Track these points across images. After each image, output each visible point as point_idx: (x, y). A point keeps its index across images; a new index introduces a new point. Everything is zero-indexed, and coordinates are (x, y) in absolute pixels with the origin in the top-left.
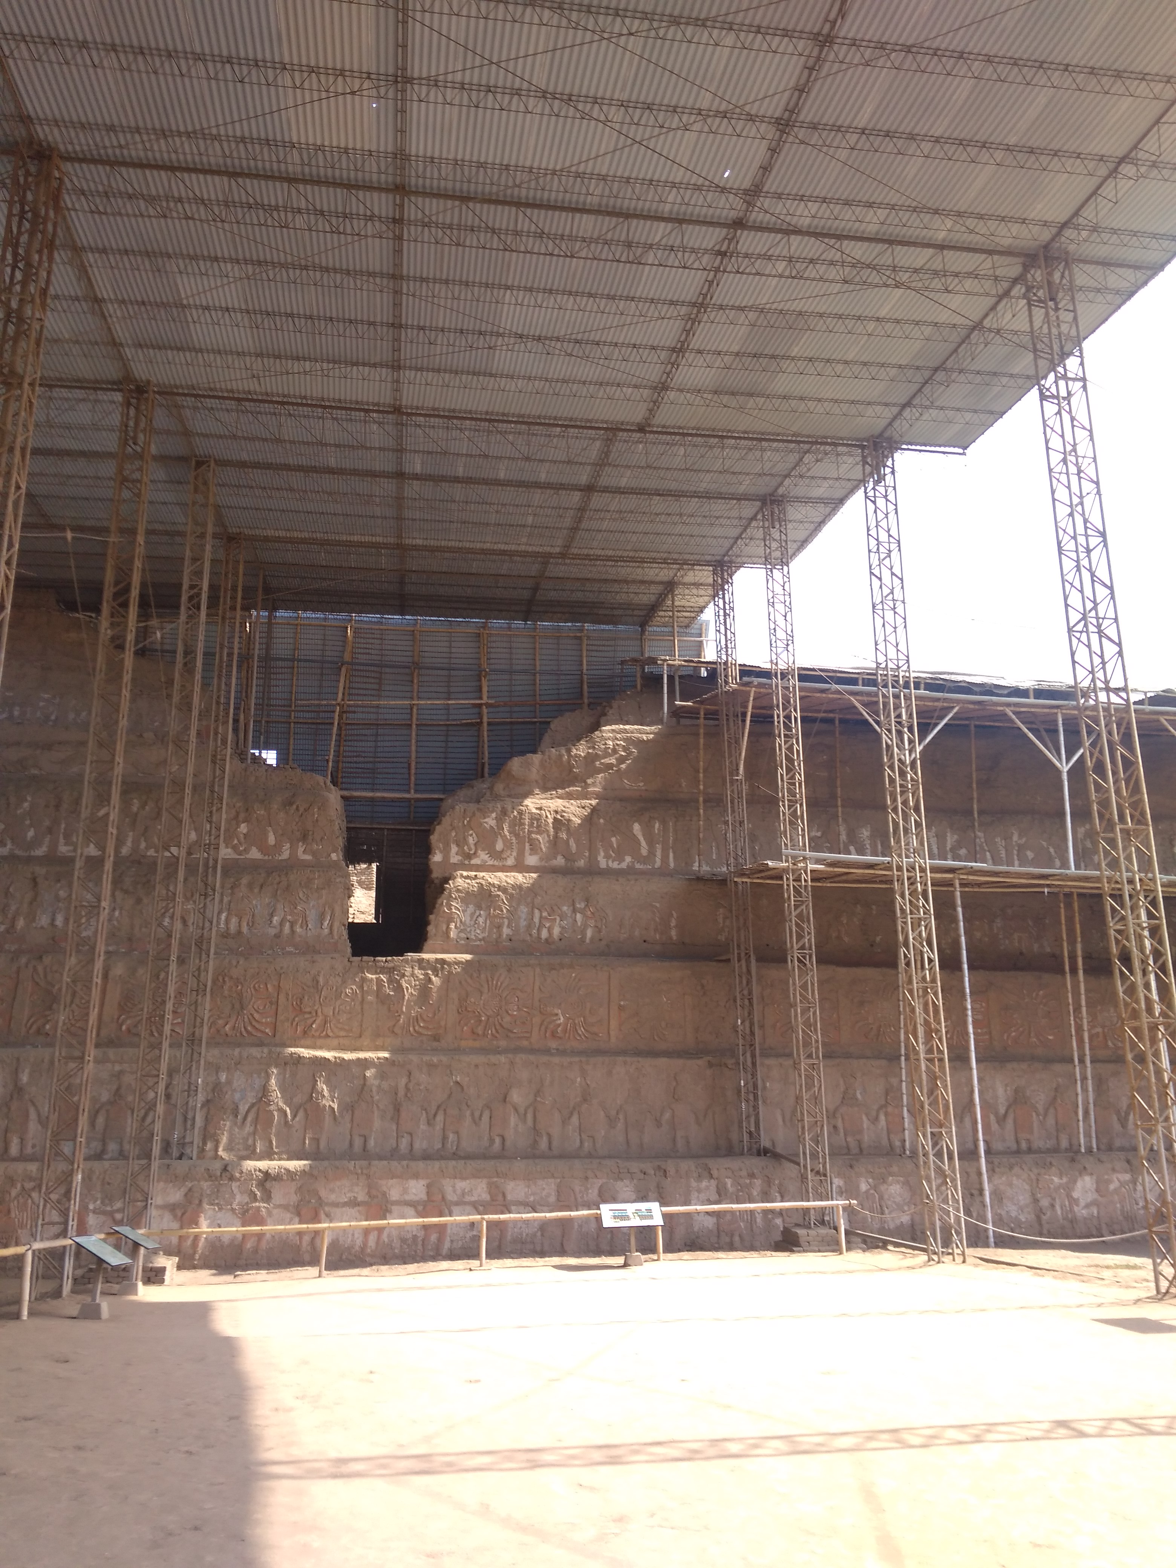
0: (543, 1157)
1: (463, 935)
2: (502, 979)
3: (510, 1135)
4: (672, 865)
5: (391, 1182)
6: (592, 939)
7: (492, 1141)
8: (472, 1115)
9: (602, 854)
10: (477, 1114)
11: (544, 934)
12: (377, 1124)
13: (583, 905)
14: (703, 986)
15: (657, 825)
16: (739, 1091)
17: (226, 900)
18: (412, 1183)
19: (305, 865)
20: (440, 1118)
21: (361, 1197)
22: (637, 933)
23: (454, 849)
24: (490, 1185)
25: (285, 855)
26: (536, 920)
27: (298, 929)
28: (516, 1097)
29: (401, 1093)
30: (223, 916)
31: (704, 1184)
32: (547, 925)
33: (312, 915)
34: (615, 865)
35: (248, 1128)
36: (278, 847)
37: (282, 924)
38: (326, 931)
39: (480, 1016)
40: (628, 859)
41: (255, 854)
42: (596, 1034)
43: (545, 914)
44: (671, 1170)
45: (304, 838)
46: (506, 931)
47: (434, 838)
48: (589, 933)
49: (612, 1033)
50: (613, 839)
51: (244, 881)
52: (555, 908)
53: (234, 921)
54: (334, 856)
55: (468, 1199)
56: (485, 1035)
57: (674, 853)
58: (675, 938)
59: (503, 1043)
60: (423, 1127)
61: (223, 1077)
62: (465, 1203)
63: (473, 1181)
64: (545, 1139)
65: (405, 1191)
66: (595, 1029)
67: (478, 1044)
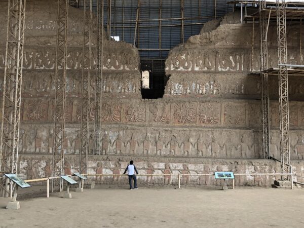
0: (200, 157)
1: (175, 92)
2: (187, 105)
3: (190, 151)
4: (243, 70)
5: (154, 163)
6: (216, 93)
7: (185, 152)
8: (178, 145)
9: (219, 66)
10: (180, 145)
11: (201, 92)
12: (151, 146)
13: (213, 83)
14: (252, 107)
15: (238, 57)
16: (263, 140)
17: (105, 82)
18: (160, 164)
19: (127, 72)
20: (169, 145)
21: (146, 167)
22: (230, 91)
23: (172, 66)
24: (183, 165)
25: (122, 68)
26: (198, 88)
27: (126, 91)
28: (191, 140)
29: (157, 138)
30: (104, 87)
31: (250, 167)
32: (201, 89)
33: (130, 86)
34: (224, 70)
35: (114, 147)
36: (119, 66)
37: (121, 89)
38: (134, 91)
39: (180, 116)
40: (228, 68)
41: (113, 68)
43: (201, 86)
44: (240, 163)
45: (127, 63)
46: (188, 91)
47: (166, 63)
48: (215, 91)
49: (222, 122)
51: (110, 76)
52: (204, 83)
53: (108, 88)
54: (136, 69)
55: (177, 169)
56: (182, 122)
57: (243, 65)
58: (243, 92)
59: (188, 125)
60: (164, 148)
61: (106, 133)
62: (176, 170)
63: (178, 164)
64: (201, 153)
65: (159, 166)
66: (216, 121)
67: (180, 125)
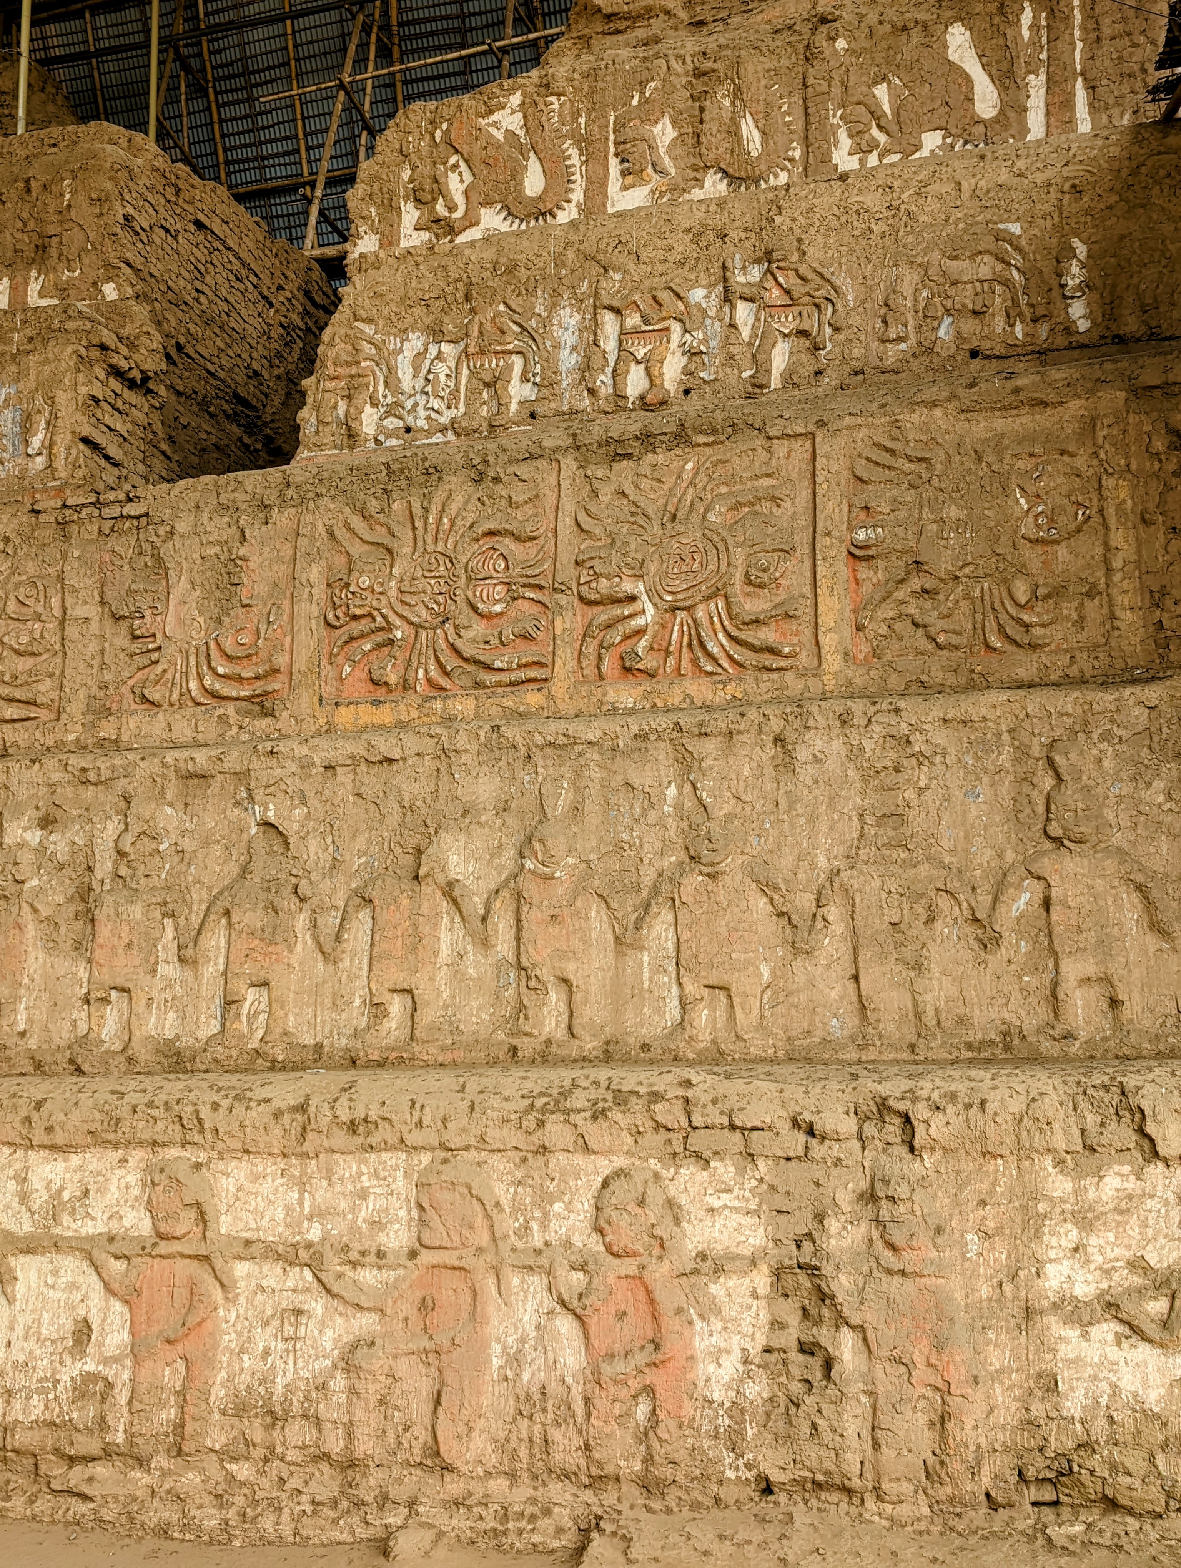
1: (392, 423)
2: (454, 508)
3: (436, 989)
4: (1086, 128)
8: (316, 926)
9: (845, 142)
13: (755, 273)
15: (1027, 18)
22: (945, 331)
23: (410, 214)
26: (610, 345)
28: (453, 858)
29: (104, 867)
32: (640, 354)
33: (5, 425)
39: (389, 627)
42: (772, 651)
43: (633, 320)
45: (42, 256)
47: (355, 197)
49: (828, 641)
50: (881, 92)
52: (665, 296)
54: (110, 293)
56: (406, 686)
57: (1091, 88)
58: (1083, 325)
59: (464, 704)
66: (766, 635)
67: (385, 715)
